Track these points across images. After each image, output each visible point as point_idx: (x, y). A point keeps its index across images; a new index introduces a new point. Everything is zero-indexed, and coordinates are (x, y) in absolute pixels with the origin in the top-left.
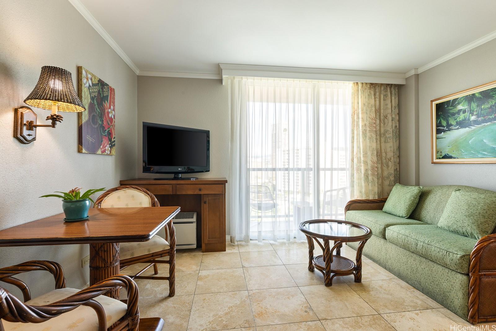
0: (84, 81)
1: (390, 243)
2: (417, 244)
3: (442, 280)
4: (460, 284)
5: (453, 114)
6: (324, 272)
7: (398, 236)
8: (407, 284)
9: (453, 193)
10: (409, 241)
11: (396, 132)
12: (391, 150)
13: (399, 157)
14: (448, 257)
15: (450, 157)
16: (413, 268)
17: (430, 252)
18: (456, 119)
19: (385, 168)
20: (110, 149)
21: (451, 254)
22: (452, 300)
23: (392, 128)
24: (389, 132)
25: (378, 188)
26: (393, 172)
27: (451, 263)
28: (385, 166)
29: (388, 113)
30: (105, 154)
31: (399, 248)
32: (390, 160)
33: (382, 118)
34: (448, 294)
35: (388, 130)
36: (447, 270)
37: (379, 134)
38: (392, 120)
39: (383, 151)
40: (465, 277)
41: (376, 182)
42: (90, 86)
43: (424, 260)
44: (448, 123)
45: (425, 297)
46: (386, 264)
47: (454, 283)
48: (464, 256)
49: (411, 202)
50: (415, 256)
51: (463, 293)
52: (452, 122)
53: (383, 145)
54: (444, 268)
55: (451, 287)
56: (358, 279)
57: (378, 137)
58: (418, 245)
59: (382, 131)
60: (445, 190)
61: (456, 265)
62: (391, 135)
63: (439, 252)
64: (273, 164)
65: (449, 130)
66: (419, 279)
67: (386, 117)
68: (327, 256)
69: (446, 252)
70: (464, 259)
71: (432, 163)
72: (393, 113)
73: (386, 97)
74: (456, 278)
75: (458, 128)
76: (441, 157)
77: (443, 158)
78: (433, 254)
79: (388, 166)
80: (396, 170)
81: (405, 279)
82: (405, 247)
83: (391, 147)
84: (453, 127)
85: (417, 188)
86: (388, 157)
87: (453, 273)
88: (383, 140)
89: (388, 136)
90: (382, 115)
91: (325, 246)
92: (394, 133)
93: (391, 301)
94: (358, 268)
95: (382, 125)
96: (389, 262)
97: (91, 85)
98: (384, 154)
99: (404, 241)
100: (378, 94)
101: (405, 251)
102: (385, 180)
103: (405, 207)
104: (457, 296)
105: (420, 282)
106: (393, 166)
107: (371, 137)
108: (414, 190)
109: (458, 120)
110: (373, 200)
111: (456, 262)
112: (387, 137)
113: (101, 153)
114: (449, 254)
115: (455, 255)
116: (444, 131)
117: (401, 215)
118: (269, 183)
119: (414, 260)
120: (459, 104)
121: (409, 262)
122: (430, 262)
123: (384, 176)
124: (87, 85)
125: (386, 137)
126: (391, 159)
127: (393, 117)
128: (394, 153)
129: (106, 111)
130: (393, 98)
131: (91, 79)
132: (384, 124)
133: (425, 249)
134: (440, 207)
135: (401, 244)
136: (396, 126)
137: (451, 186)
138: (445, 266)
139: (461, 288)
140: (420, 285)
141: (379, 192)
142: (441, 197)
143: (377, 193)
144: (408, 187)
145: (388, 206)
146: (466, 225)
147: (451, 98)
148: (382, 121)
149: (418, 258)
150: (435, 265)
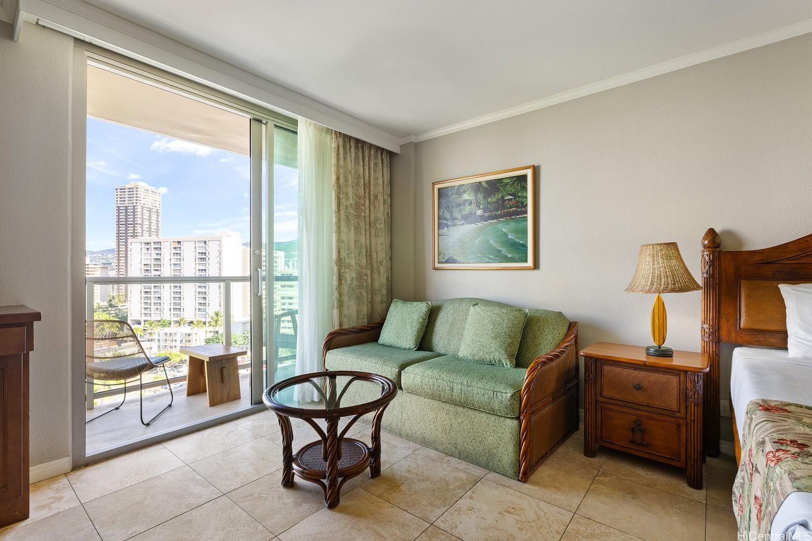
1: (408, 394)
2: (452, 388)
3: (486, 434)
4: (511, 433)
5: (459, 205)
6: (324, 481)
7: (423, 381)
8: (437, 452)
9: (472, 308)
10: (441, 386)
11: (388, 222)
12: (382, 249)
13: (391, 259)
14: (495, 399)
15: (454, 261)
16: (444, 426)
17: (472, 397)
18: (460, 212)
19: (376, 276)
21: (499, 394)
22: (501, 457)
23: (384, 215)
24: (381, 221)
25: (367, 307)
26: (385, 282)
27: (500, 407)
28: (376, 272)
29: (380, 192)
31: (422, 398)
32: (381, 263)
33: (372, 197)
34: (494, 451)
35: (379, 218)
36: (493, 418)
37: (368, 222)
38: (384, 203)
39: (374, 249)
40: (516, 422)
41: (365, 299)
43: (462, 409)
44: (452, 216)
45: (463, 465)
46: (402, 428)
47: (503, 433)
48: (515, 394)
49: (419, 325)
50: (448, 406)
51: (514, 445)
52: (457, 215)
53: (373, 238)
54: (489, 416)
55: (498, 439)
56: (376, 472)
57: (368, 227)
58: (455, 390)
59: (372, 219)
60: (457, 305)
61: (506, 408)
62: (382, 226)
63: (483, 395)
64: (119, 269)
65: (454, 225)
66: (454, 440)
67: (376, 197)
68: (331, 449)
69: (492, 392)
70: (514, 399)
71: (433, 269)
72: (385, 193)
73: (377, 167)
74: (505, 425)
75: (463, 224)
76: (444, 260)
77: (447, 262)
78: (476, 400)
79: (379, 273)
80: (388, 278)
81: (433, 445)
82: (435, 396)
83: (382, 244)
84: (457, 222)
85: (424, 304)
86: (379, 258)
87: (502, 419)
88: (373, 232)
89: (379, 226)
90: (372, 193)
91: (328, 431)
92: (386, 223)
93: (434, 491)
94: (375, 452)
95: (372, 208)
96: (407, 425)
98: (374, 254)
99: (432, 387)
100: (367, 159)
101: (433, 402)
102: (376, 295)
103: (413, 334)
104: (507, 450)
105: (456, 444)
106: (385, 273)
107: (358, 226)
108: (420, 309)
109: (464, 213)
110: (362, 328)
111: (507, 404)
112: (378, 228)
114: (496, 394)
115: (504, 395)
116: (447, 226)
117: (408, 347)
118: (110, 309)
119: (446, 414)
120: (464, 192)
121: (438, 418)
122: (471, 412)
123: (374, 288)
125: (376, 229)
126: (383, 262)
127: (385, 199)
128: (386, 253)
130: (385, 170)
132: (374, 208)
133: (465, 394)
134: (455, 329)
135: (429, 393)
136: (388, 213)
137: (462, 299)
138: (492, 412)
139: (511, 438)
140: (456, 448)
141: (369, 314)
142: (455, 316)
143: (366, 316)
144: (412, 304)
145: (386, 336)
146: (493, 349)
147: (456, 183)
148: (372, 203)
149: (452, 408)
150: (477, 413)
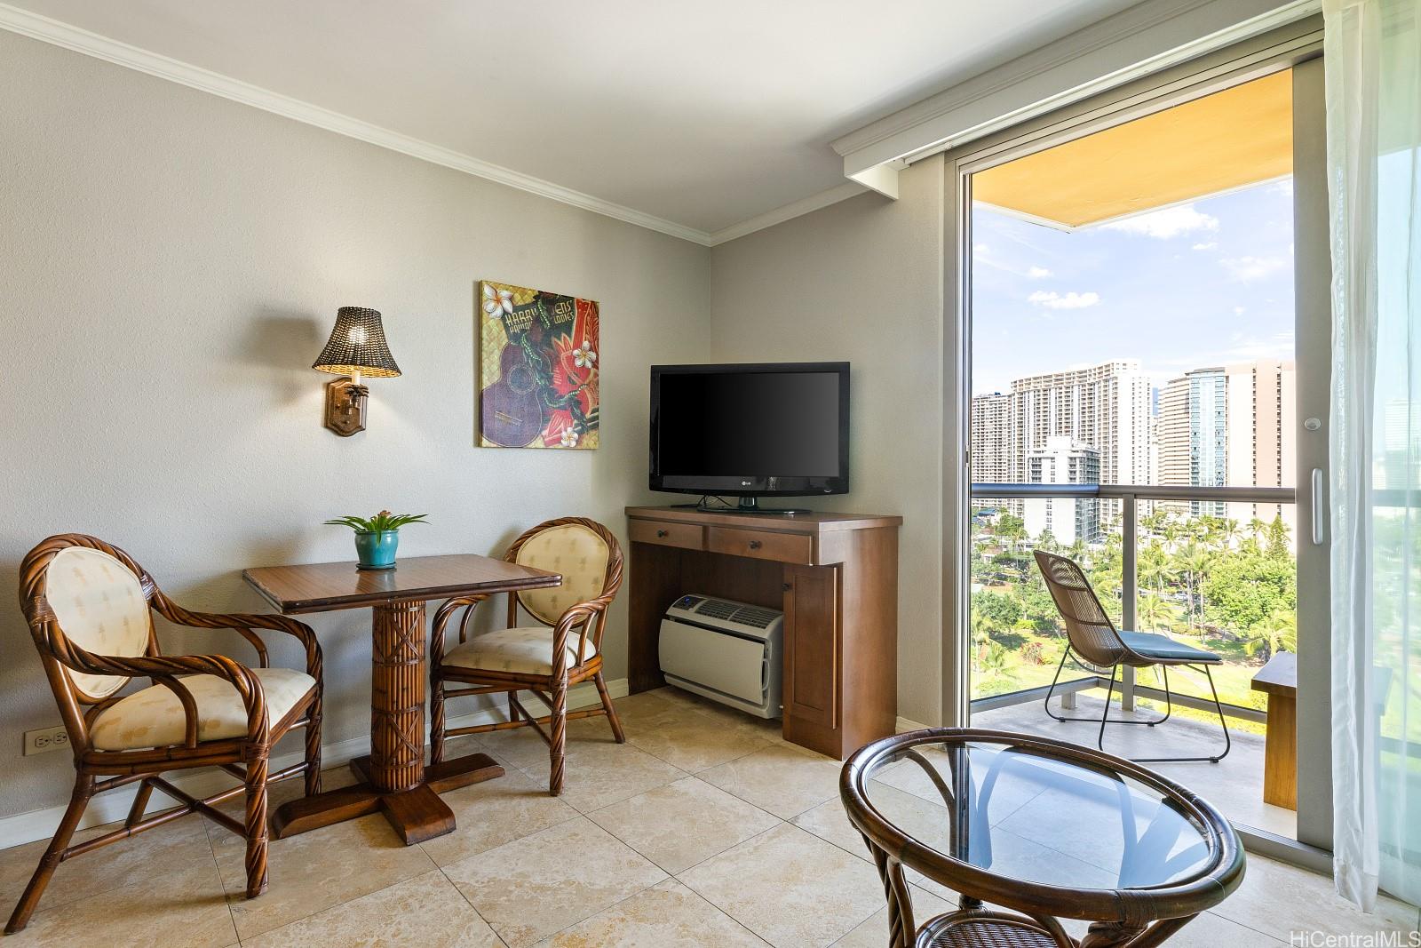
0: (489, 306)
20: (576, 435)
30: (560, 447)
42: (505, 313)
97: (510, 310)
113: (542, 446)
124: (499, 312)
129: (563, 355)
131: (511, 299)
